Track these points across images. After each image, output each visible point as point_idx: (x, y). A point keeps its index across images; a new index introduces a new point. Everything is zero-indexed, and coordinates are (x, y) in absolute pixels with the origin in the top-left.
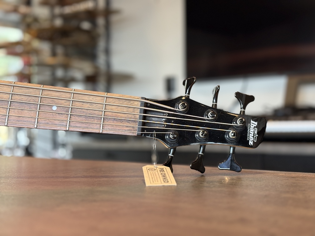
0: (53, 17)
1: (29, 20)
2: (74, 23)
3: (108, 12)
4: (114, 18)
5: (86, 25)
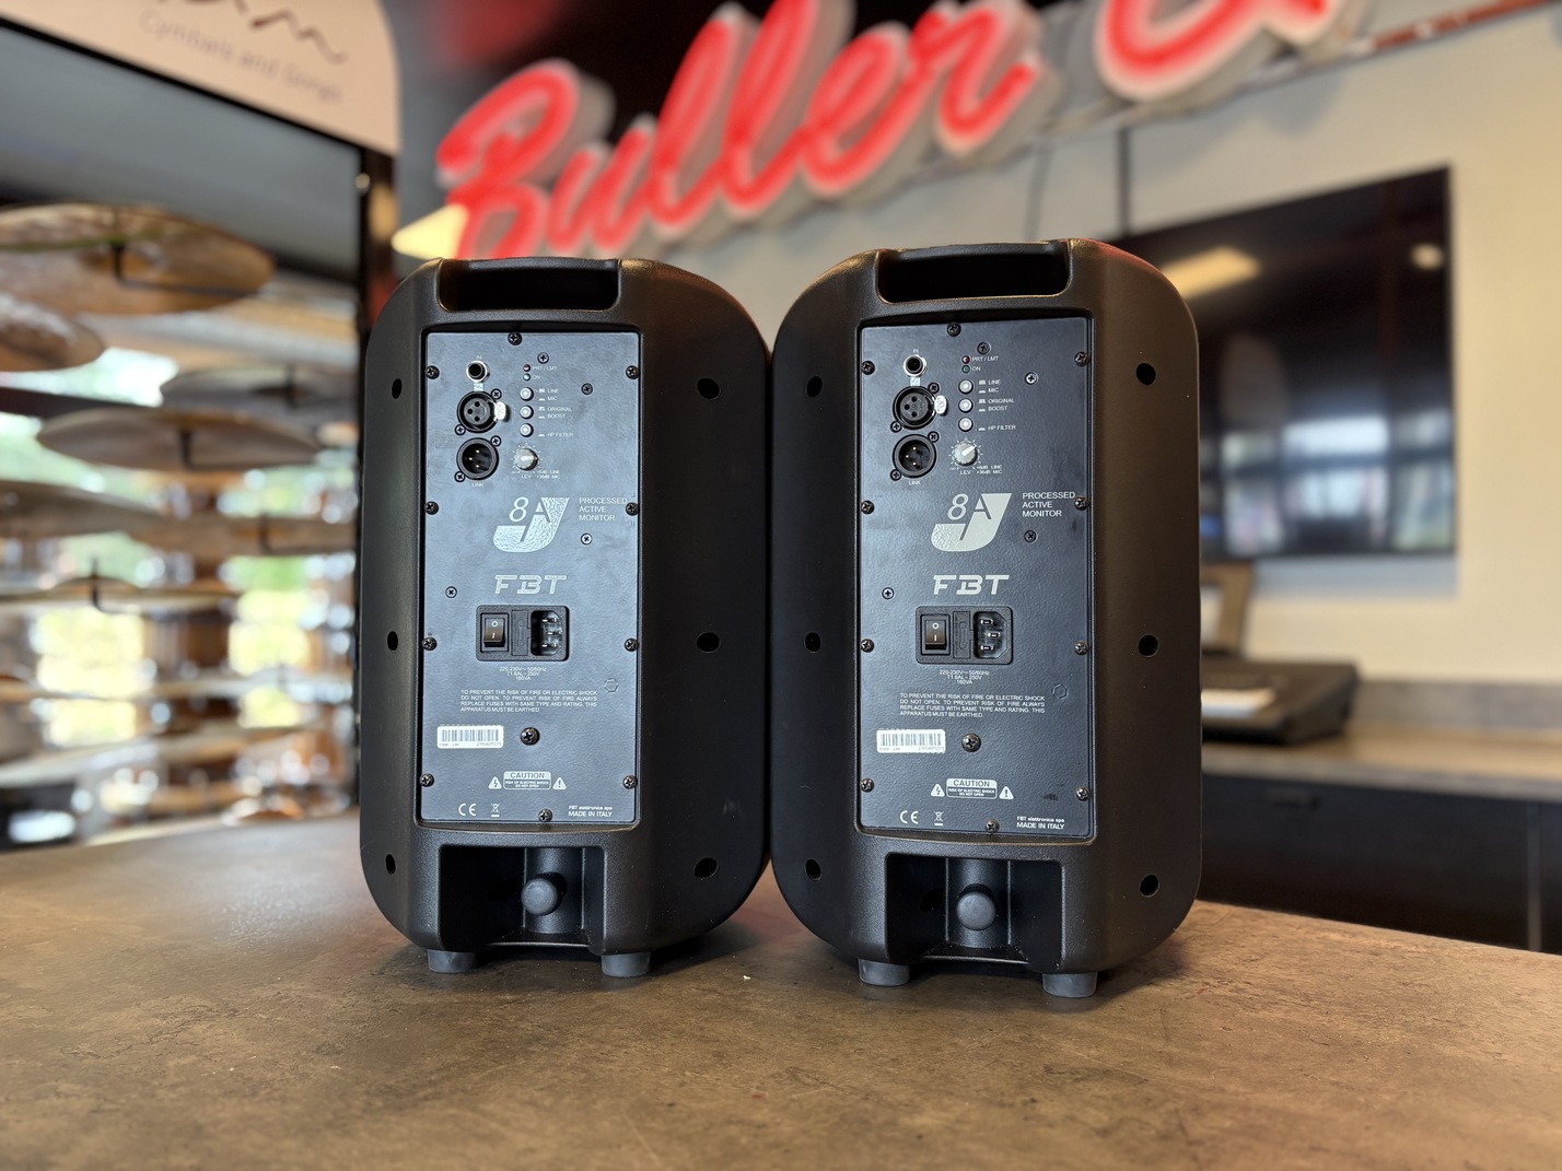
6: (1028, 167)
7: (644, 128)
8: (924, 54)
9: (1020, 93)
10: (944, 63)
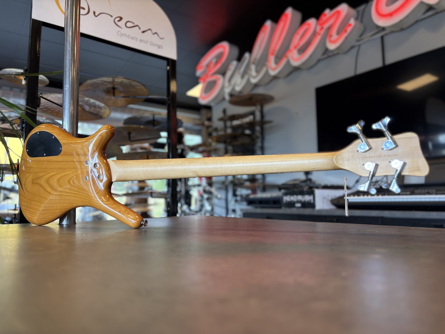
0: (226, 127)
1: (210, 130)
2: (239, 131)
3: (263, 123)
4: (266, 126)
5: (247, 132)
6: (355, 50)
7: (247, 55)
8: (321, 25)
9: (349, 29)
10: (326, 26)
